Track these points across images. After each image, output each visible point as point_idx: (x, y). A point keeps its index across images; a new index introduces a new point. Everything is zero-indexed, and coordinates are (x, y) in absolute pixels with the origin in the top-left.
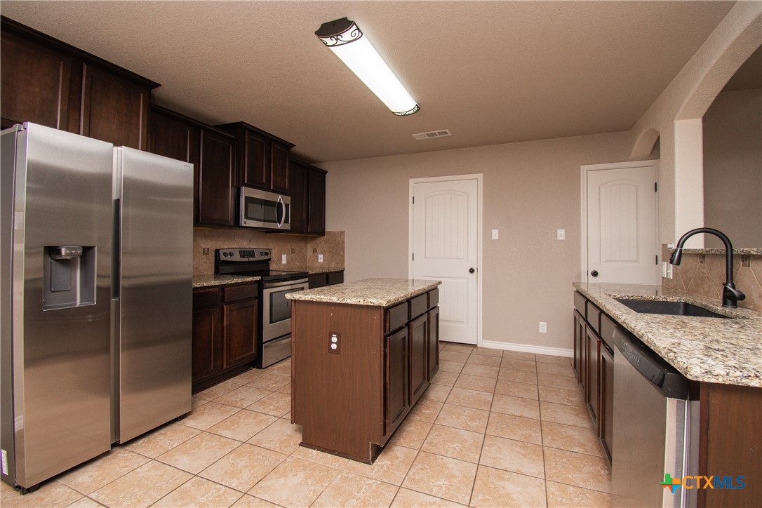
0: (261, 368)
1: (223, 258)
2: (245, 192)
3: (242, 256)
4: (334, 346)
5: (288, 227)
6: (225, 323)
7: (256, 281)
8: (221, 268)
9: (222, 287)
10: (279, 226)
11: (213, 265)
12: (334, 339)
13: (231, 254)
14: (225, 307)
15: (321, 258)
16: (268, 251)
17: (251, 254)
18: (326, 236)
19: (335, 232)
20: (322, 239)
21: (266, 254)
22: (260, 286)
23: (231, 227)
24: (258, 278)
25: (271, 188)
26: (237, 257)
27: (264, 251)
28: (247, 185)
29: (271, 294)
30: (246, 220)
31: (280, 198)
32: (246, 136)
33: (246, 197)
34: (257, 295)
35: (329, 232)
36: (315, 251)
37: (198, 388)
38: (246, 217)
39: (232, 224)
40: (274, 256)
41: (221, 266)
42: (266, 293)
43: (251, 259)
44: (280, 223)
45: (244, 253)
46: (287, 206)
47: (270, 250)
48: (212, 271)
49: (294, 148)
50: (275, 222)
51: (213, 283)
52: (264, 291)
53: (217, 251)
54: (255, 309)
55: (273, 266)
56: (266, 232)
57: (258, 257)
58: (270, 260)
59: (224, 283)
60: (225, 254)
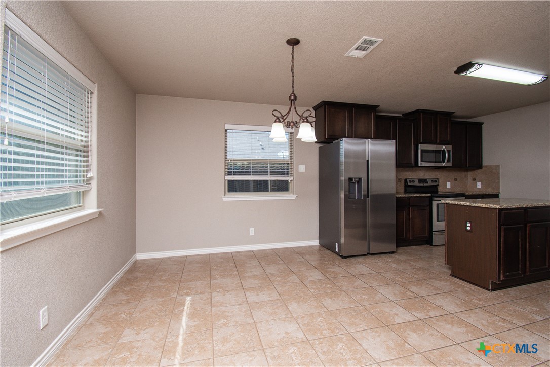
0: (432, 245)
1: (409, 184)
2: (421, 147)
3: (419, 183)
4: (469, 228)
5: (450, 164)
6: (411, 216)
7: (428, 196)
8: (407, 189)
9: (409, 198)
10: (443, 164)
11: (403, 187)
12: (469, 224)
13: (413, 182)
14: (410, 208)
15: (479, 185)
16: (437, 180)
17: (425, 181)
18: (483, 169)
19: (491, 166)
20: (479, 171)
21: (436, 181)
22: (431, 200)
23: (413, 167)
24: (429, 195)
25: (438, 142)
26: (417, 183)
27: (434, 180)
28: (421, 143)
29: (438, 205)
30: (422, 163)
31: (443, 147)
32: (421, 116)
33: (421, 150)
34: (428, 204)
35: (486, 166)
36: (474, 180)
37: (398, 245)
38: (422, 161)
39: (413, 165)
40: (441, 182)
41: (408, 187)
42: (434, 204)
43: (425, 185)
44: (444, 162)
45: (420, 181)
46: (449, 152)
47: (438, 179)
48: (403, 190)
49: (454, 114)
50: (441, 162)
51: (404, 195)
52: (433, 202)
53: (406, 180)
54: (428, 211)
55: (440, 189)
56: (435, 168)
57: (430, 183)
58: (438, 185)
59: (410, 196)
60: (410, 182)
